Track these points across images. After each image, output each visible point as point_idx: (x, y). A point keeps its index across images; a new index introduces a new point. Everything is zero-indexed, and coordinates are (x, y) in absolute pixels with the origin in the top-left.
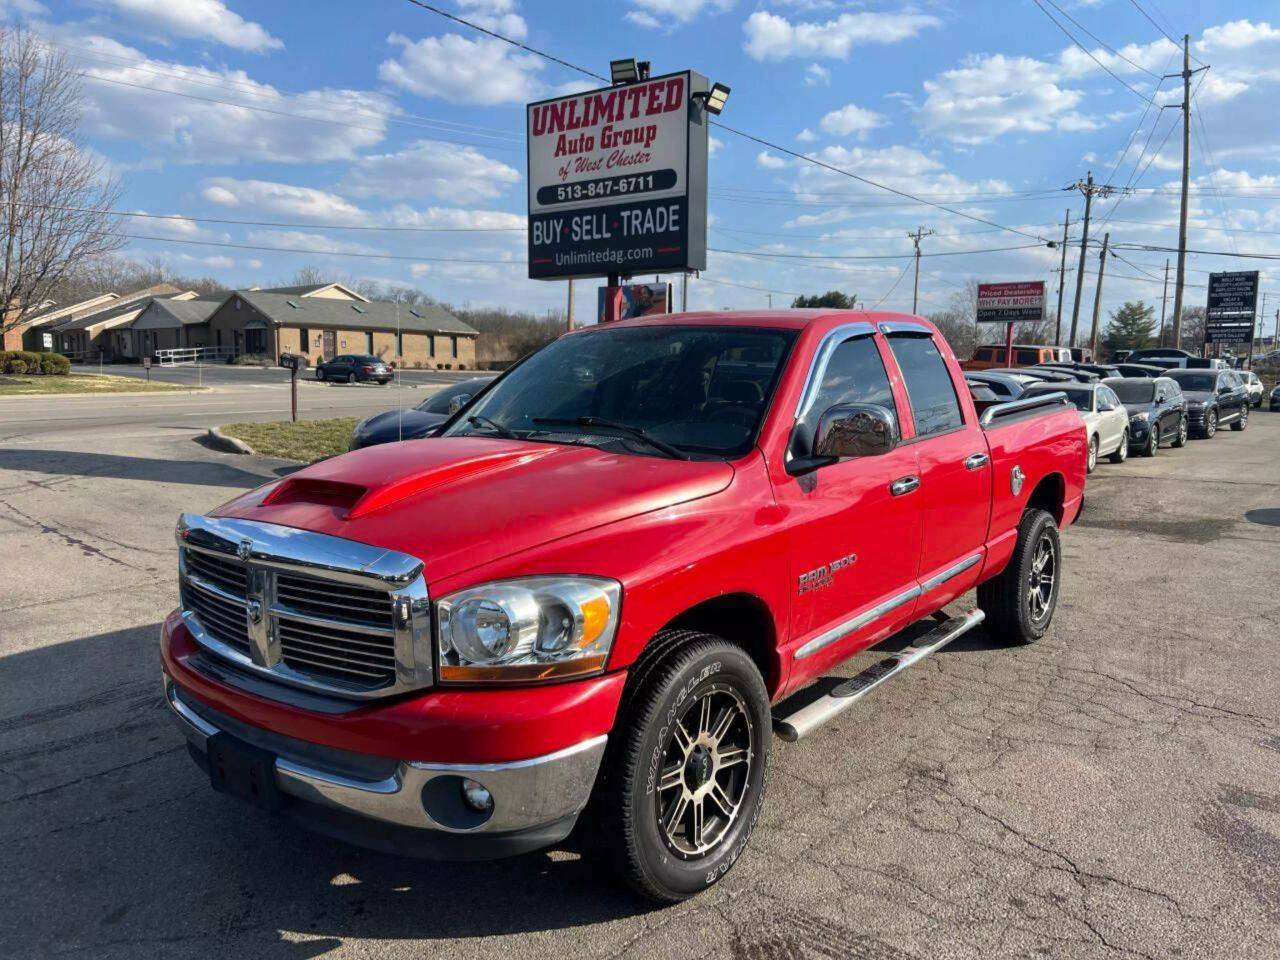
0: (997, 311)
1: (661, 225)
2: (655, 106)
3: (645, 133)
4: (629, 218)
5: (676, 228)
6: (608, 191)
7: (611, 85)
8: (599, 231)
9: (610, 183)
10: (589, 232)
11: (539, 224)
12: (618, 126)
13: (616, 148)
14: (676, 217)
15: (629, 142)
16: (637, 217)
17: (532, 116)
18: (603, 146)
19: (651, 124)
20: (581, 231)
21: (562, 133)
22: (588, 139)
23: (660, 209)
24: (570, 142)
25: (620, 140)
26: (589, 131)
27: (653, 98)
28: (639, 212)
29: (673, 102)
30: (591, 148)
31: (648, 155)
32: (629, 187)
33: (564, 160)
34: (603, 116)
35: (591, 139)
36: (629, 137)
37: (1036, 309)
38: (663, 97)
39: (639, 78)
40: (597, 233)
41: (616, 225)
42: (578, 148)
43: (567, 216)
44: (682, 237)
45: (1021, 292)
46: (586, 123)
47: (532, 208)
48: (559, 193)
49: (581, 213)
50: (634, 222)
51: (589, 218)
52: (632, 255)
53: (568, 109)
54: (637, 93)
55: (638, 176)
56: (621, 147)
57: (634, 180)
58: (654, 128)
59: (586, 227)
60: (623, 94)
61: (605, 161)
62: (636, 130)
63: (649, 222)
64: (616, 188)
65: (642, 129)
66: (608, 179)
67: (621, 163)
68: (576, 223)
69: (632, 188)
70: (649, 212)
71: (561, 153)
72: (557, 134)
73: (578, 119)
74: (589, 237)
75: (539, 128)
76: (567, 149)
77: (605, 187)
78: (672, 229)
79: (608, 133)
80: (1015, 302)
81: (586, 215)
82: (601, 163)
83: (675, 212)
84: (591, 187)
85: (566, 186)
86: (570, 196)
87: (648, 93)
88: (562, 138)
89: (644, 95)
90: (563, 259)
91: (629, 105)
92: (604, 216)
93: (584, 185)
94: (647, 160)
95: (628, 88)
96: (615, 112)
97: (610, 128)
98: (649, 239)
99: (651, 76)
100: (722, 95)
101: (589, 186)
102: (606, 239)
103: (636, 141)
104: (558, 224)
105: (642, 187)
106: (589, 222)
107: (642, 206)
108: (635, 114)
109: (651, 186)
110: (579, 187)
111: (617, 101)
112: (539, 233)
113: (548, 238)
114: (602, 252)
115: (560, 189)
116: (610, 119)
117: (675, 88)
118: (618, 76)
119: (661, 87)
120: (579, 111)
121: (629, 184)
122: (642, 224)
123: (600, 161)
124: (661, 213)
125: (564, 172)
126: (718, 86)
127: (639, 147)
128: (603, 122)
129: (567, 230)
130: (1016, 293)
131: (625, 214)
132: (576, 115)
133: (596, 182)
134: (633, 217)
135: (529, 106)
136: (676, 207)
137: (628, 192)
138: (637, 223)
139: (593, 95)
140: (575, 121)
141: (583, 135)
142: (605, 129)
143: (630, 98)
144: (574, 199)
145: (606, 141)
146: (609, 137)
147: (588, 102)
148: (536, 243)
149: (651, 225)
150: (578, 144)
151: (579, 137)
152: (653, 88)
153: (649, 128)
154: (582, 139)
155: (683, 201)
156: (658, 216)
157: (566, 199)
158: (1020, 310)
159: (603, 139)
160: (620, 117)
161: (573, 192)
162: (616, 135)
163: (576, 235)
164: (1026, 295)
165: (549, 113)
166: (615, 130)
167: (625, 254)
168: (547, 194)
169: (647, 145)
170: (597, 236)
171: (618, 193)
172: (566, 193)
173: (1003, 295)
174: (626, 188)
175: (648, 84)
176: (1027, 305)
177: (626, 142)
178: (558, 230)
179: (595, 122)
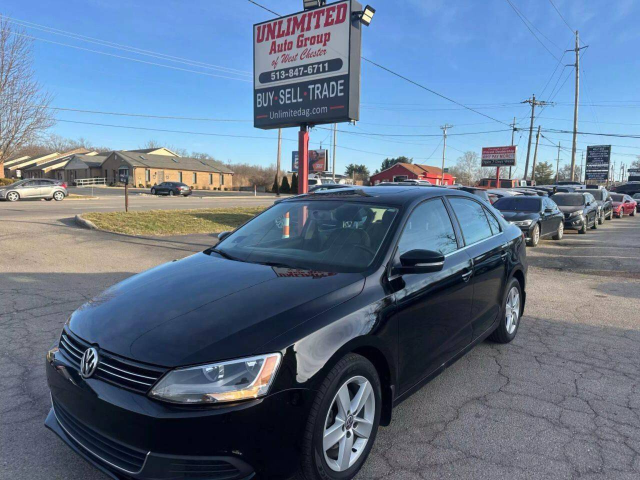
0: (492, 161)
1: (333, 93)
2: (330, 21)
3: (324, 37)
4: (314, 89)
5: (342, 94)
6: (301, 74)
7: (303, 10)
8: (295, 98)
9: (302, 68)
10: (289, 99)
11: (260, 95)
12: (308, 34)
13: (306, 48)
14: (342, 87)
15: (314, 43)
16: (318, 88)
17: (256, 31)
18: (298, 46)
19: (327, 32)
20: (285, 98)
21: (273, 40)
22: (289, 43)
23: (332, 83)
24: (279, 46)
25: (308, 42)
26: (290, 38)
27: (329, 16)
28: (319, 85)
29: (341, 18)
30: (291, 49)
31: (325, 50)
32: (313, 71)
33: (274, 56)
34: (298, 29)
35: (291, 43)
36: (313, 40)
37: (512, 160)
38: (334, 15)
39: (320, 5)
40: (294, 99)
41: (305, 94)
42: (283, 48)
43: (276, 90)
44: (345, 100)
45: (504, 152)
46: (288, 34)
47: (256, 86)
48: (272, 76)
49: (284, 87)
50: (316, 92)
51: (289, 90)
52: (315, 111)
53: (277, 27)
54: (318, 13)
55: (319, 63)
56: (309, 46)
57: (316, 66)
58: (329, 34)
59: (287, 96)
60: (310, 15)
61: (299, 56)
62: (318, 36)
63: (325, 91)
64: (306, 71)
65: (322, 35)
66: (301, 66)
67: (308, 56)
68: (282, 93)
69: (315, 71)
70: (325, 85)
71: (273, 52)
72: (271, 41)
73: (284, 31)
74: (289, 102)
75: (261, 38)
76: (277, 50)
77: (299, 71)
78: (340, 94)
79: (301, 39)
80: (501, 156)
81: (288, 88)
82: (297, 57)
83: (341, 85)
84: (291, 71)
85: (276, 71)
86: (278, 78)
87: (325, 13)
88: (274, 43)
89: (323, 15)
90: (274, 116)
91: (314, 22)
92: (299, 88)
93: (287, 70)
94: (324, 54)
95: (313, 11)
96: (306, 26)
97: (302, 36)
98: (326, 101)
99: (327, 3)
100: (371, 14)
101: (290, 71)
102: (300, 102)
103: (318, 43)
104: (271, 95)
105: (321, 70)
106: (289, 93)
107: (321, 81)
108: (317, 26)
109: (327, 69)
110: (284, 72)
111: (307, 19)
112: (260, 100)
113: (265, 103)
114: (297, 110)
115: (272, 74)
116: (302, 30)
117: (342, 9)
118: (307, 5)
119: (333, 9)
120: (284, 27)
121: (313, 68)
122: (321, 93)
123: (296, 56)
124: (333, 85)
125: (275, 63)
126: (368, 7)
127: (320, 46)
128: (298, 32)
129: (276, 98)
130: (501, 152)
131: (311, 87)
132: (282, 30)
133: (294, 68)
134: (316, 88)
135: (254, 25)
136: (342, 81)
137: (313, 73)
138: (318, 92)
139: (292, 17)
140: (281, 33)
141: (286, 41)
142: (299, 36)
143: (314, 17)
144: (280, 79)
145: (300, 44)
146: (302, 41)
147: (289, 21)
148: (258, 106)
149: (327, 93)
150: (283, 46)
151: (284, 42)
152: (328, 10)
153: (326, 35)
154: (285, 43)
155: (346, 78)
156: (331, 86)
157: (276, 80)
158: (504, 160)
159: (298, 42)
160: (309, 29)
161: (280, 75)
162: (306, 39)
163: (282, 101)
164: (507, 153)
165: (266, 29)
166: (306, 36)
167: (311, 111)
168: (265, 77)
169: (325, 45)
170: (294, 101)
171: (307, 74)
172: (276, 76)
173: (495, 153)
174: (311, 72)
175: (325, 8)
176: (507, 158)
177: (311, 44)
178: (271, 98)
179: (293, 33)
